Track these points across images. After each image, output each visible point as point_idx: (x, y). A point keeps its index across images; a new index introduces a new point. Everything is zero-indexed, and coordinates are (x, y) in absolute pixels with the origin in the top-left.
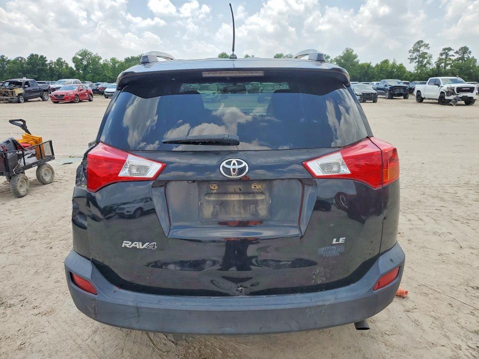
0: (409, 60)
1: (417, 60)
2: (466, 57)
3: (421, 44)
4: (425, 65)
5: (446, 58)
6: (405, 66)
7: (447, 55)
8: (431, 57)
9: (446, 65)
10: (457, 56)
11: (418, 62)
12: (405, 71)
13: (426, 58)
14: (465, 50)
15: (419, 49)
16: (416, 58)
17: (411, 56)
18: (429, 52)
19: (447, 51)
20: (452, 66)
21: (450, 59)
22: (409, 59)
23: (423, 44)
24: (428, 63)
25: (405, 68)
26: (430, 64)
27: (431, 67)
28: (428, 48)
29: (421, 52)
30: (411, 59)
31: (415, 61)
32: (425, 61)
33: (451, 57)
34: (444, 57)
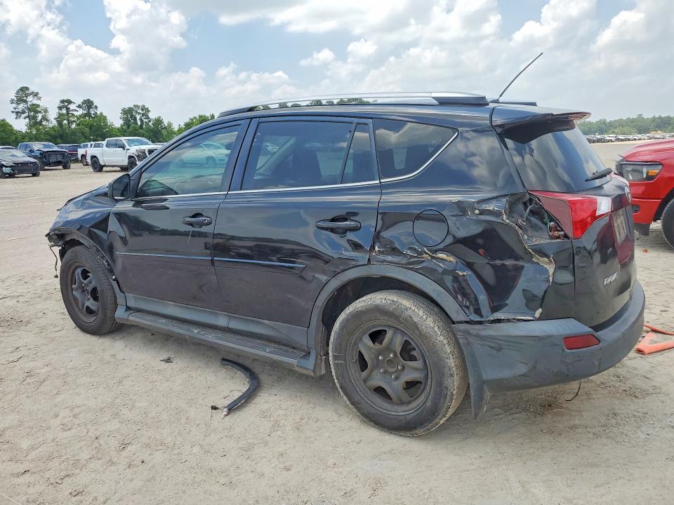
0: (14, 114)
1: (26, 115)
2: (92, 112)
3: (27, 92)
4: (41, 121)
5: (68, 114)
6: (11, 124)
7: (68, 109)
8: (46, 111)
9: (70, 122)
10: (80, 112)
11: (28, 117)
12: (12, 130)
13: (40, 112)
14: (88, 104)
15: (25, 98)
16: (23, 112)
17: (15, 108)
18: (42, 103)
19: (66, 104)
20: (78, 125)
21: (73, 115)
22: (13, 112)
23: (30, 92)
24: (44, 118)
25: (11, 126)
26: (47, 120)
27: (51, 126)
28: (40, 99)
29: (29, 104)
30: (17, 113)
31: (23, 116)
32: (40, 117)
33: (74, 113)
34: (64, 111)
